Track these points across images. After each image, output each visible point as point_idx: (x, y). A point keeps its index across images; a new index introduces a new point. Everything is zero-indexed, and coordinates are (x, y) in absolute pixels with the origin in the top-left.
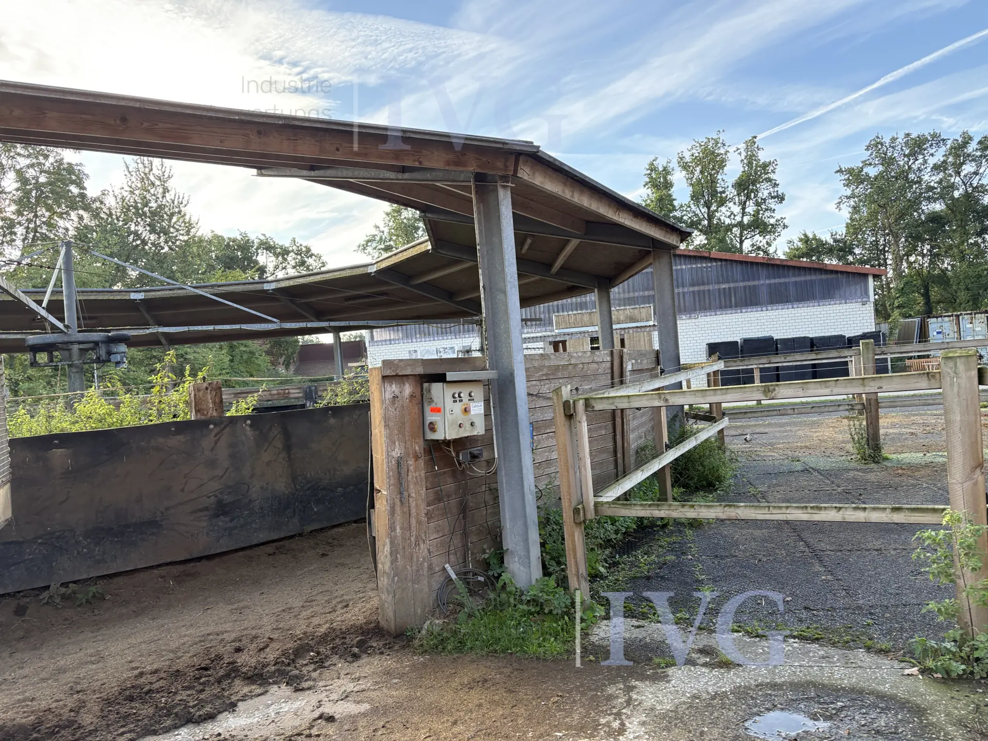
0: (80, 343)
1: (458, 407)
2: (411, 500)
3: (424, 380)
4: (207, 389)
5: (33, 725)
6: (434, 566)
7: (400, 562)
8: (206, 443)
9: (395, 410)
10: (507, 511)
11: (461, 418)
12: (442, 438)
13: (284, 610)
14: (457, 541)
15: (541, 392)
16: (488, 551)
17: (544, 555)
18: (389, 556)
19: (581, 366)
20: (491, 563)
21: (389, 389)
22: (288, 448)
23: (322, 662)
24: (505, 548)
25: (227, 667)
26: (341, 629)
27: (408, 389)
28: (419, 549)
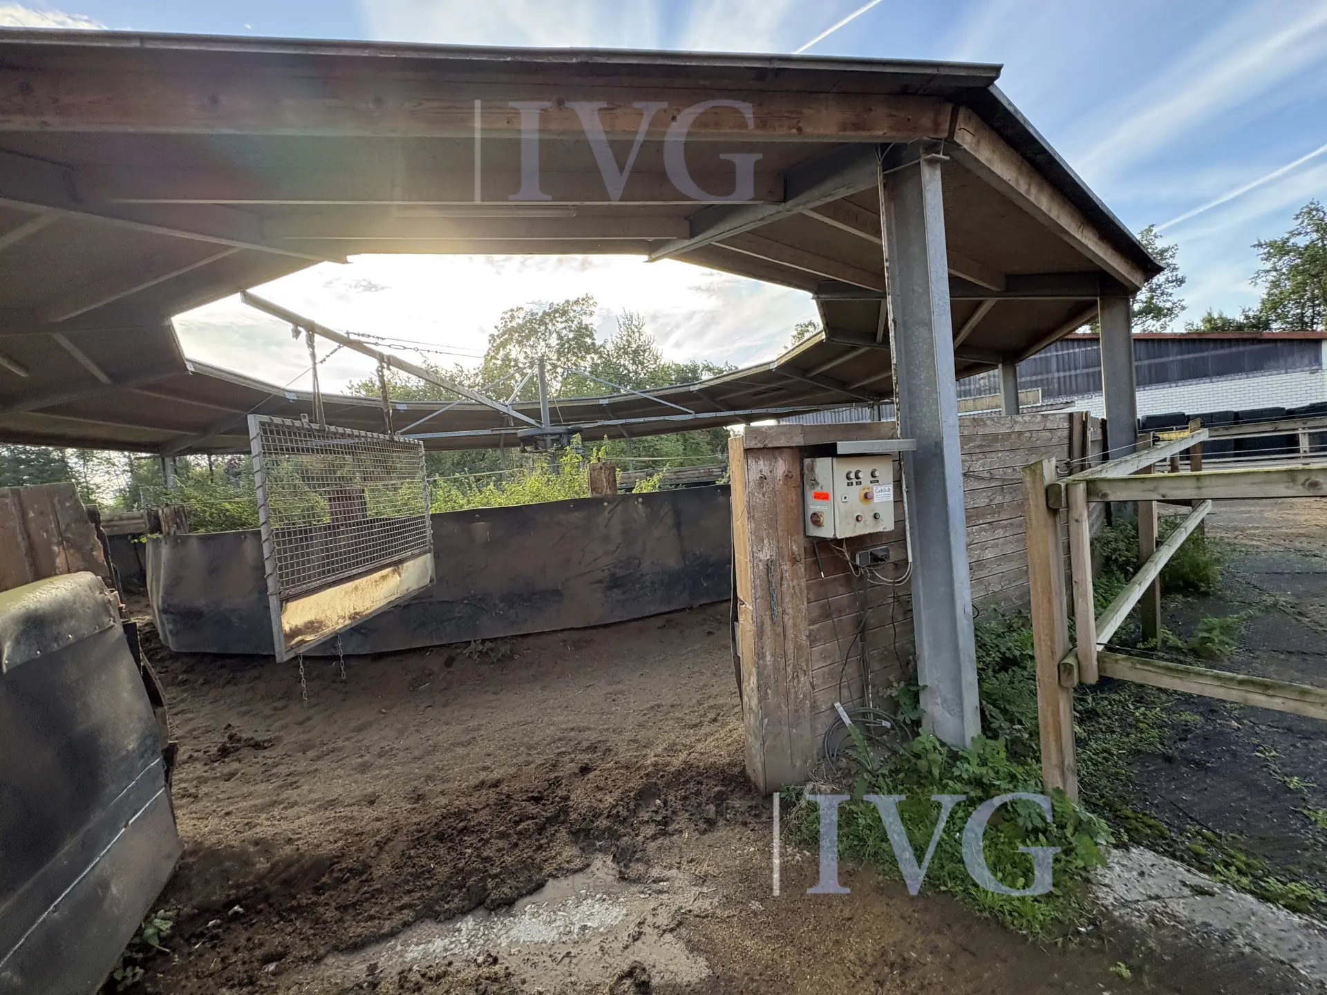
0: (552, 434)
1: (855, 492)
2: (786, 617)
3: (805, 454)
4: (601, 468)
5: (331, 859)
6: (819, 703)
7: (772, 698)
8: (601, 519)
9: (764, 496)
10: (924, 634)
11: (859, 507)
12: (831, 536)
13: (652, 707)
14: (852, 670)
15: (971, 469)
16: (895, 684)
17: (984, 703)
18: (756, 690)
19: (1028, 434)
20: (901, 703)
21: (754, 467)
22: (678, 525)
23: (666, 824)
24: (921, 684)
25: (559, 803)
26: (698, 767)
27: (782, 467)
28: (799, 682)
